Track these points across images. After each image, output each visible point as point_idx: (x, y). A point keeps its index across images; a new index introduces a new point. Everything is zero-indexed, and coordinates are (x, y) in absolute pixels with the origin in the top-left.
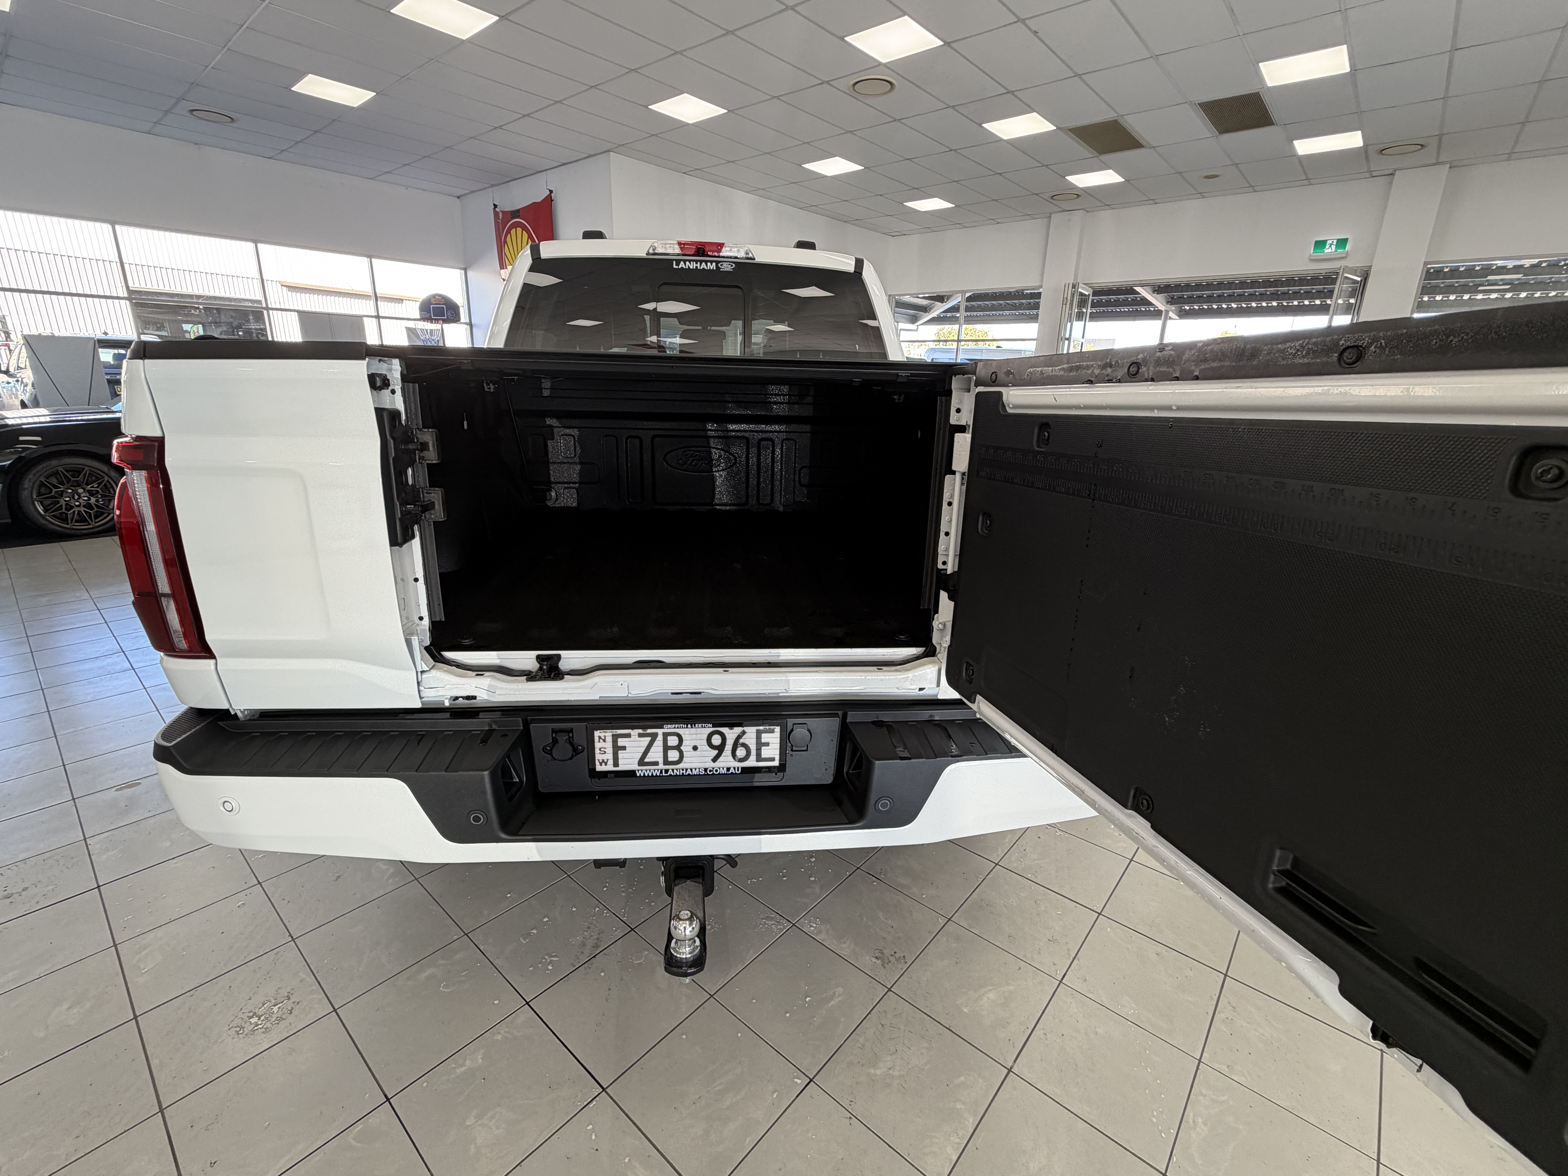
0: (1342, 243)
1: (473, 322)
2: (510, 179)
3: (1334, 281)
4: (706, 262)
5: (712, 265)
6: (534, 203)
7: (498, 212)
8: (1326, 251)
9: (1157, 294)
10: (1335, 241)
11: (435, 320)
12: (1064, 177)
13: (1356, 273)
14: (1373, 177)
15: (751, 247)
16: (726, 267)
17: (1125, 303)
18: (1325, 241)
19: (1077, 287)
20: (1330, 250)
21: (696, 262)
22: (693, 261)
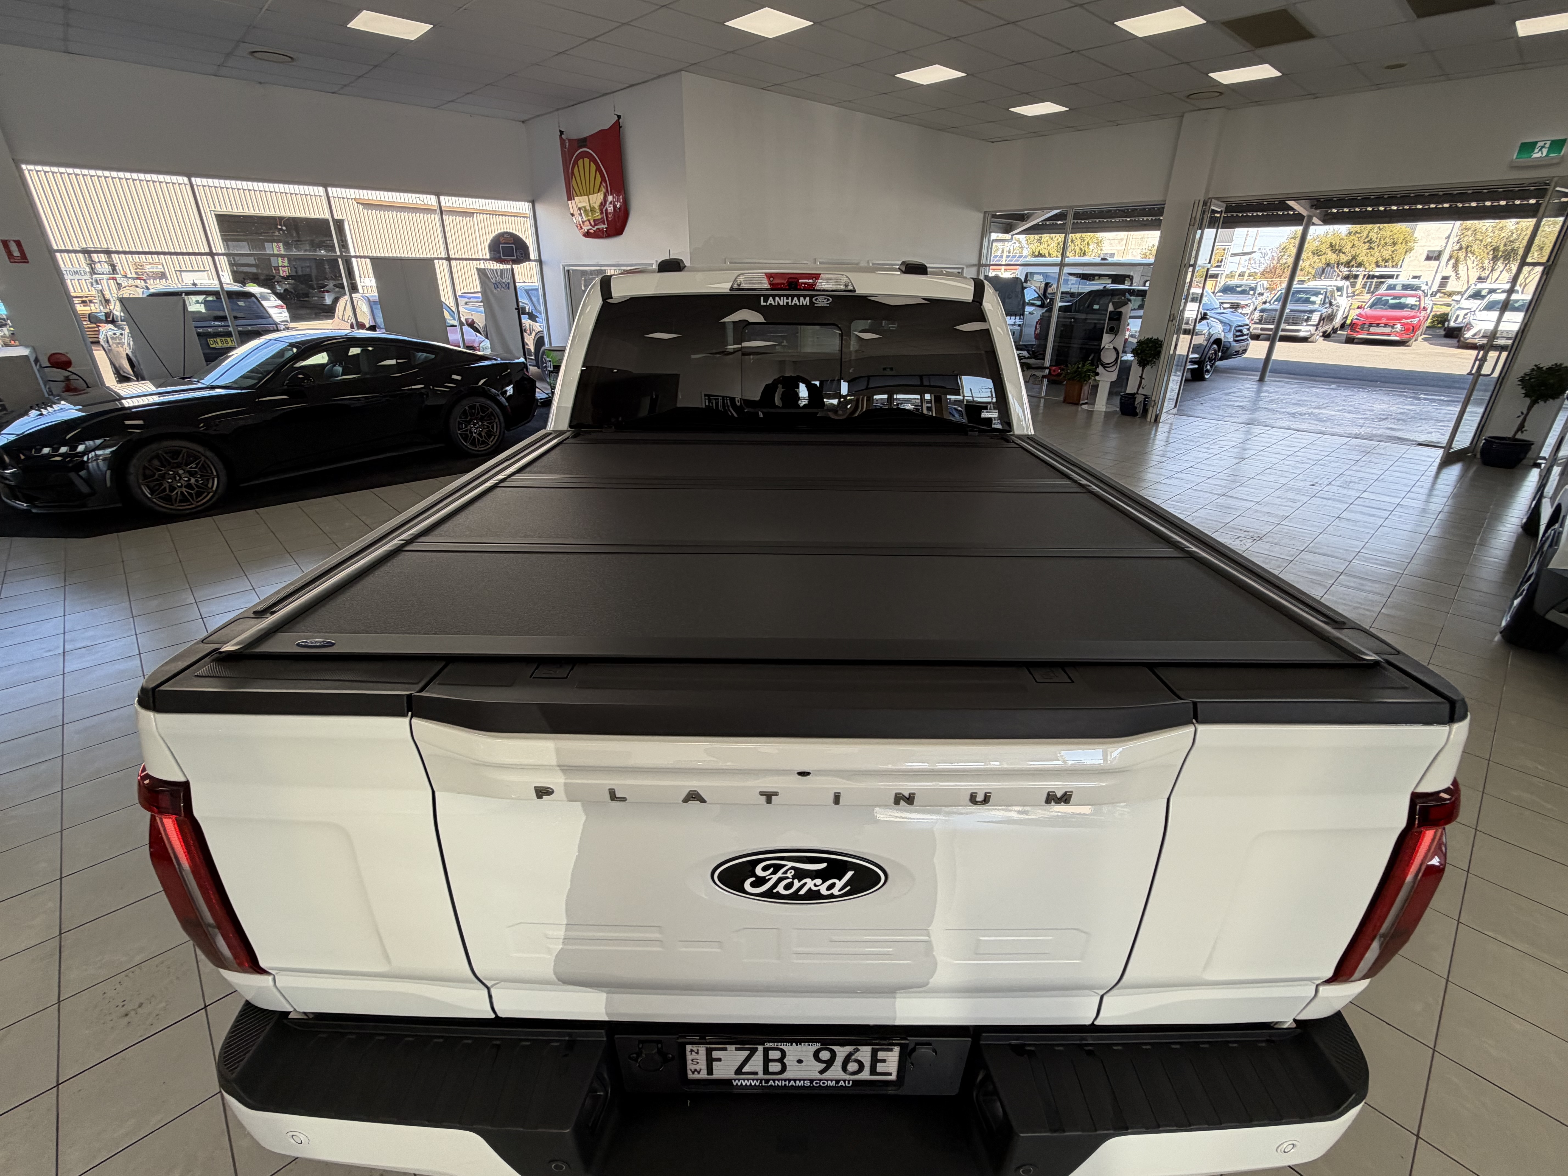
0: (1558, 144)
1: (542, 259)
2: (575, 103)
4: (799, 297)
5: (805, 299)
6: (601, 130)
7: (564, 140)
8: (1535, 156)
10: (1548, 143)
11: (505, 260)
15: (852, 277)
16: (821, 302)
18: (1535, 143)
19: (1209, 204)
20: (1539, 155)
21: (787, 296)
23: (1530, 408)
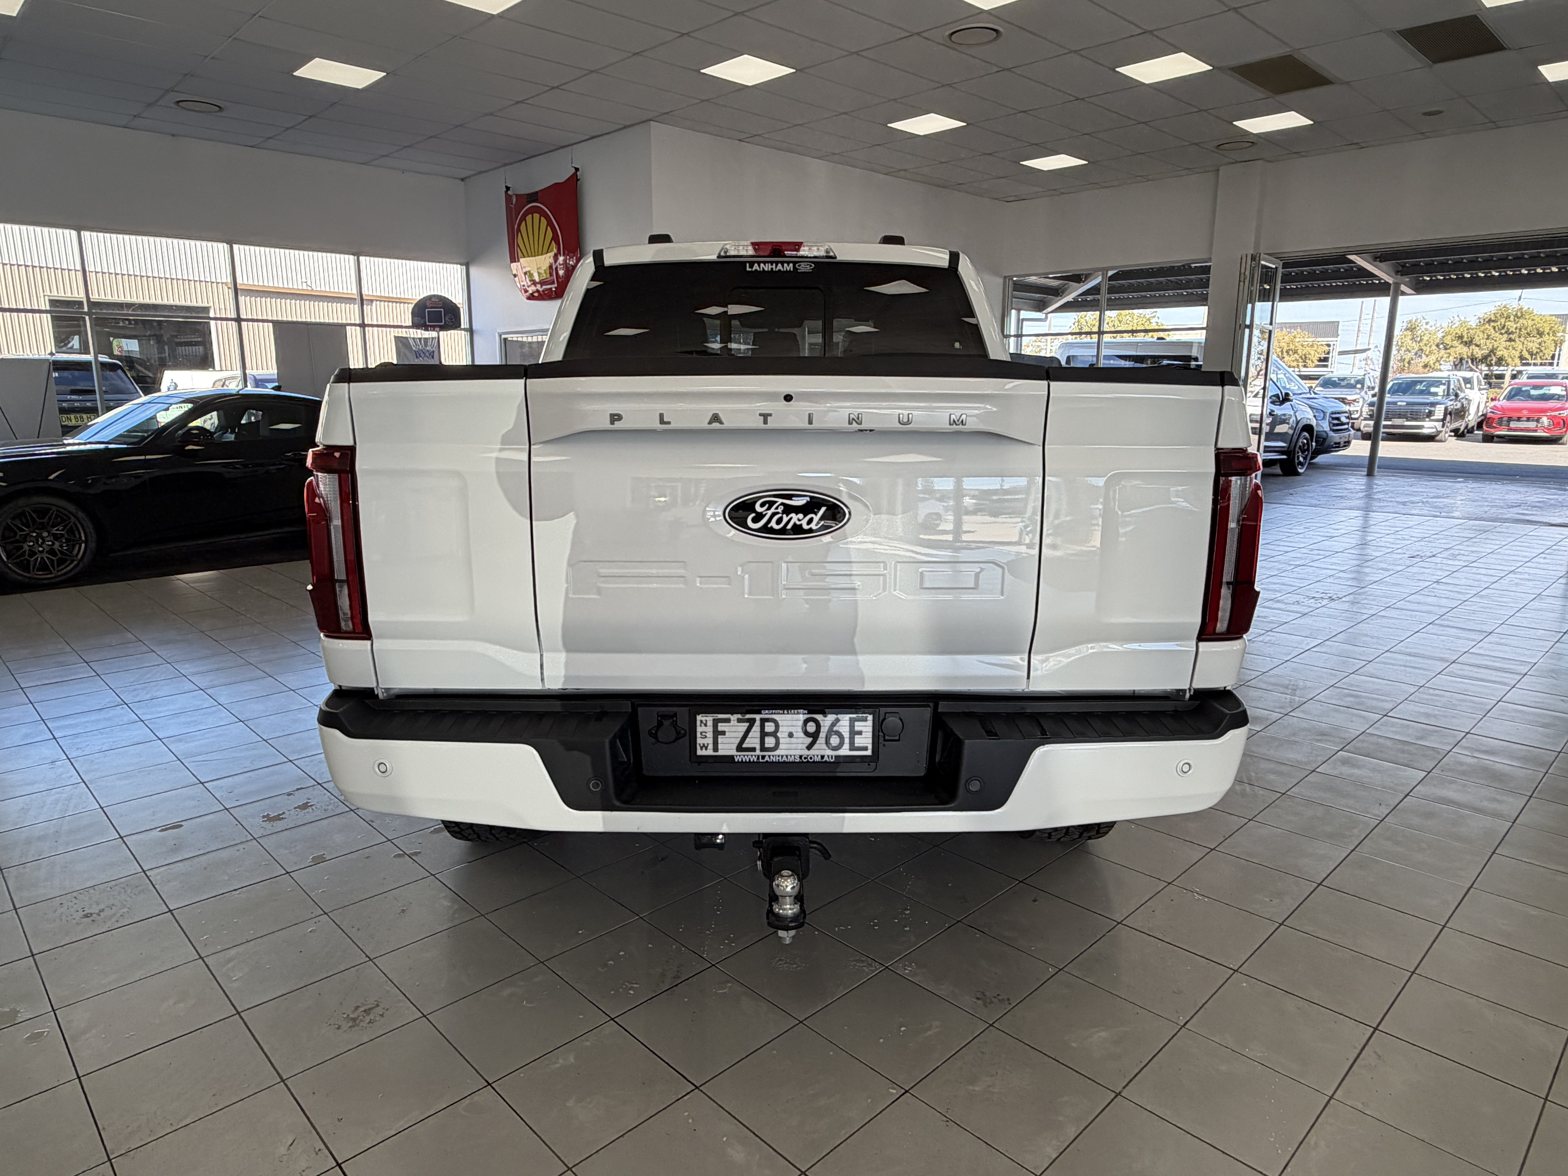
2: (525, 157)
4: (782, 263)
5: (788, 265)
6: (556, 183)
7: (511, 196)
9: (1381, 262)
11: (431, 326)
12: (1231, 123)
15: (833, 245)
16: (804, 268)
17: (1336, 276)
19: (1258, 258)
21: (772, 263)
22: (768, 262)
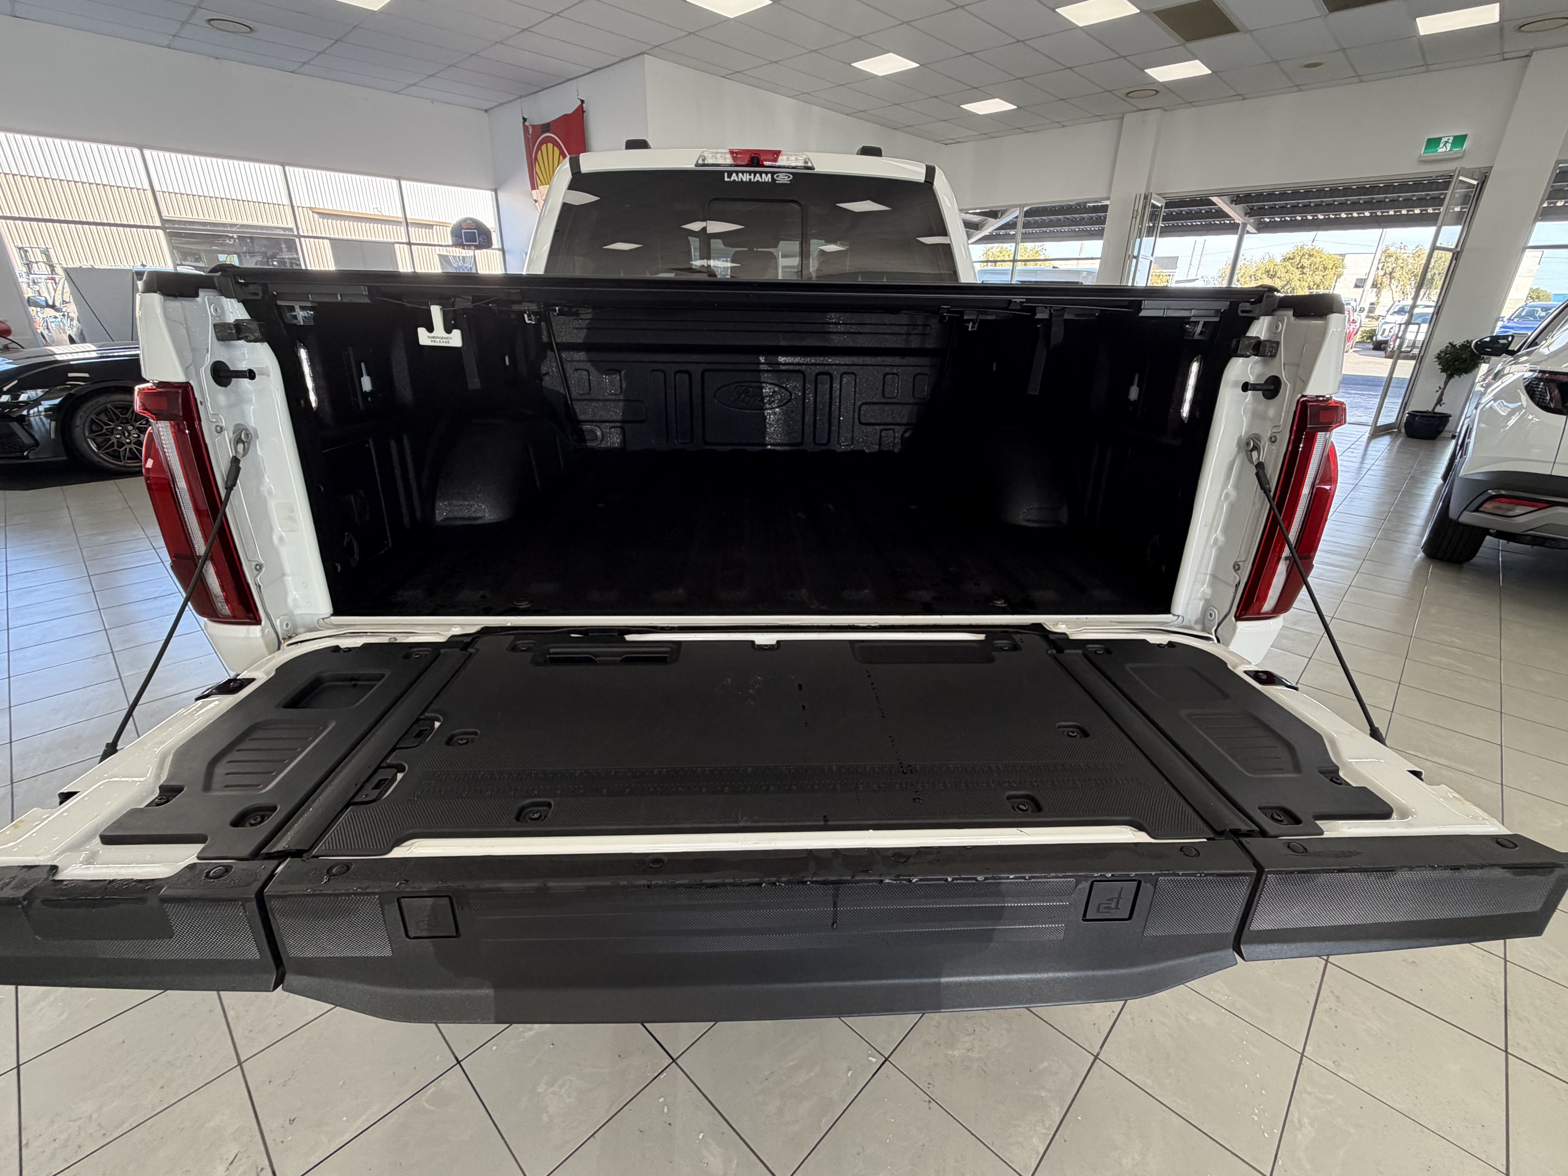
0: (1459, 140)
1: (505, 248)
2: (538, 89)
3: (1446, 185)
4: (761, 173)
5: (767, 176)
6: (565, 115)
7: (528, 126)
8: (1440, 150)
9: (1236, 204)
10: (1451, 138)
11: (468, 245)
12: (1143, 70)
13: (1473, 175)
14: (1504, 60)
15: (811, 155)
16: (783, 179)
17: (1198, 216)
18: (1440, 139)
19: (1149, 197)
20: (1444, 149)
21: (750, 173)
23: (1446, 383)
